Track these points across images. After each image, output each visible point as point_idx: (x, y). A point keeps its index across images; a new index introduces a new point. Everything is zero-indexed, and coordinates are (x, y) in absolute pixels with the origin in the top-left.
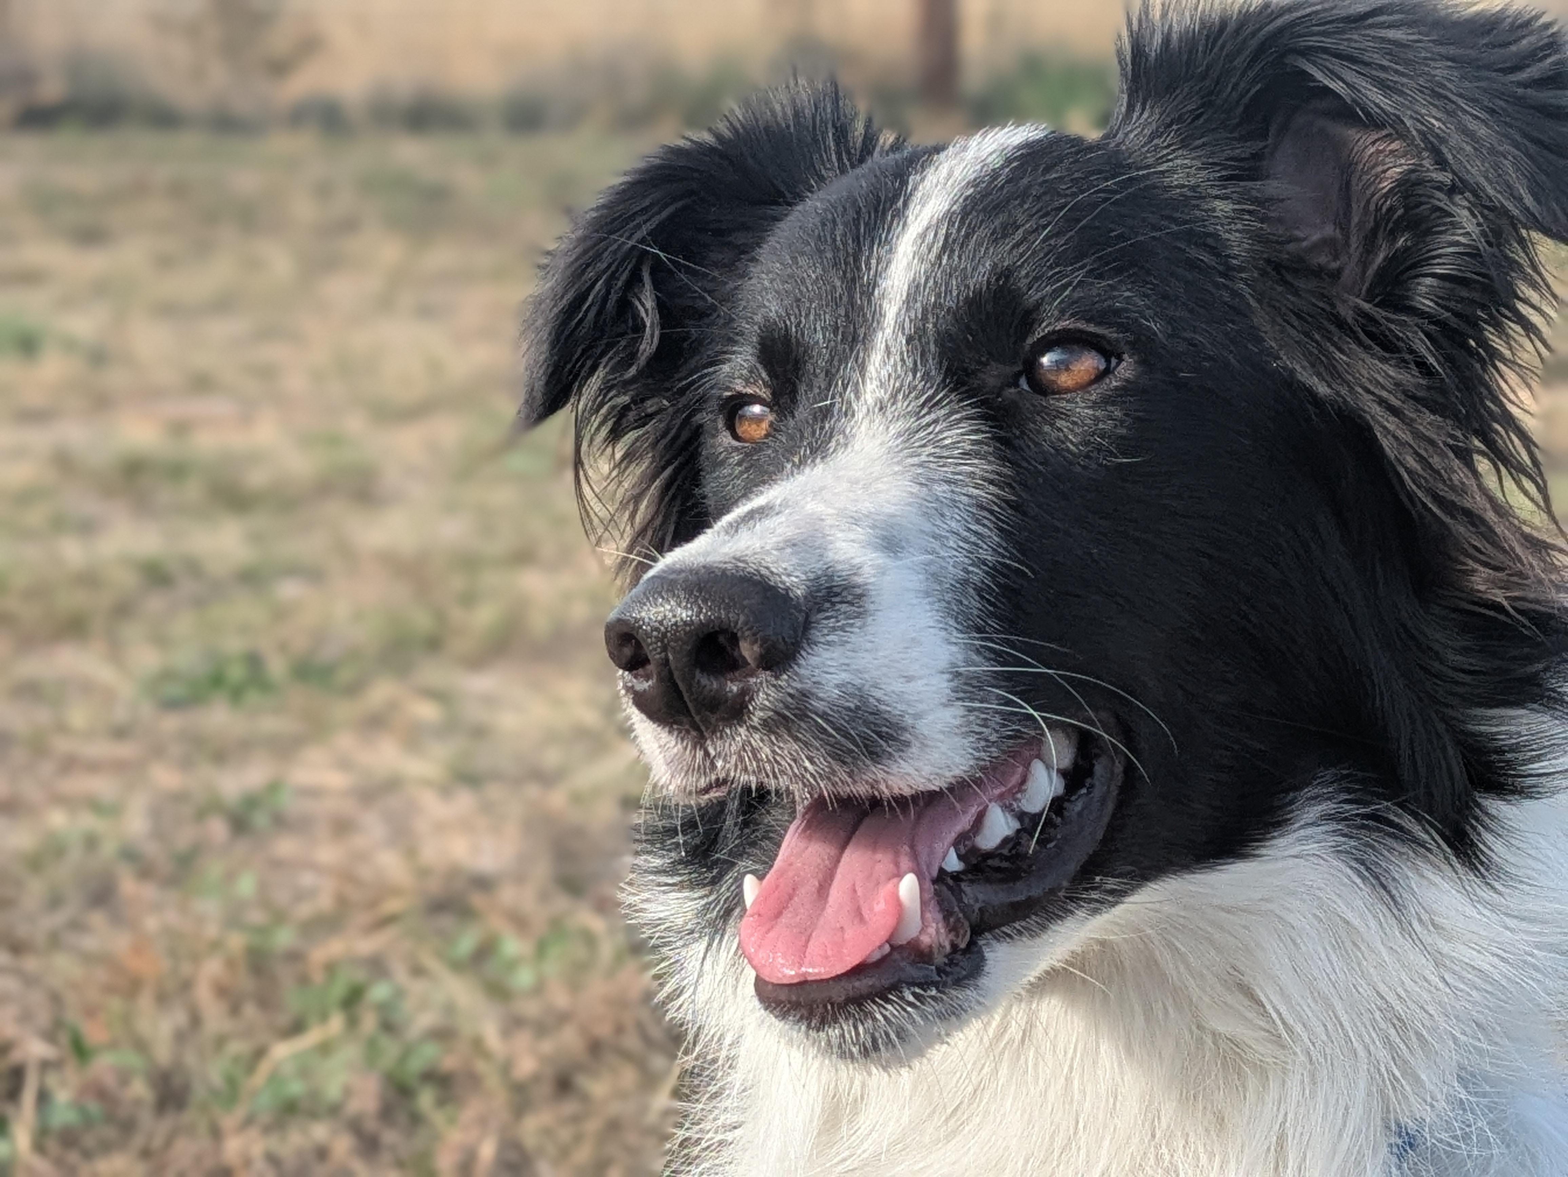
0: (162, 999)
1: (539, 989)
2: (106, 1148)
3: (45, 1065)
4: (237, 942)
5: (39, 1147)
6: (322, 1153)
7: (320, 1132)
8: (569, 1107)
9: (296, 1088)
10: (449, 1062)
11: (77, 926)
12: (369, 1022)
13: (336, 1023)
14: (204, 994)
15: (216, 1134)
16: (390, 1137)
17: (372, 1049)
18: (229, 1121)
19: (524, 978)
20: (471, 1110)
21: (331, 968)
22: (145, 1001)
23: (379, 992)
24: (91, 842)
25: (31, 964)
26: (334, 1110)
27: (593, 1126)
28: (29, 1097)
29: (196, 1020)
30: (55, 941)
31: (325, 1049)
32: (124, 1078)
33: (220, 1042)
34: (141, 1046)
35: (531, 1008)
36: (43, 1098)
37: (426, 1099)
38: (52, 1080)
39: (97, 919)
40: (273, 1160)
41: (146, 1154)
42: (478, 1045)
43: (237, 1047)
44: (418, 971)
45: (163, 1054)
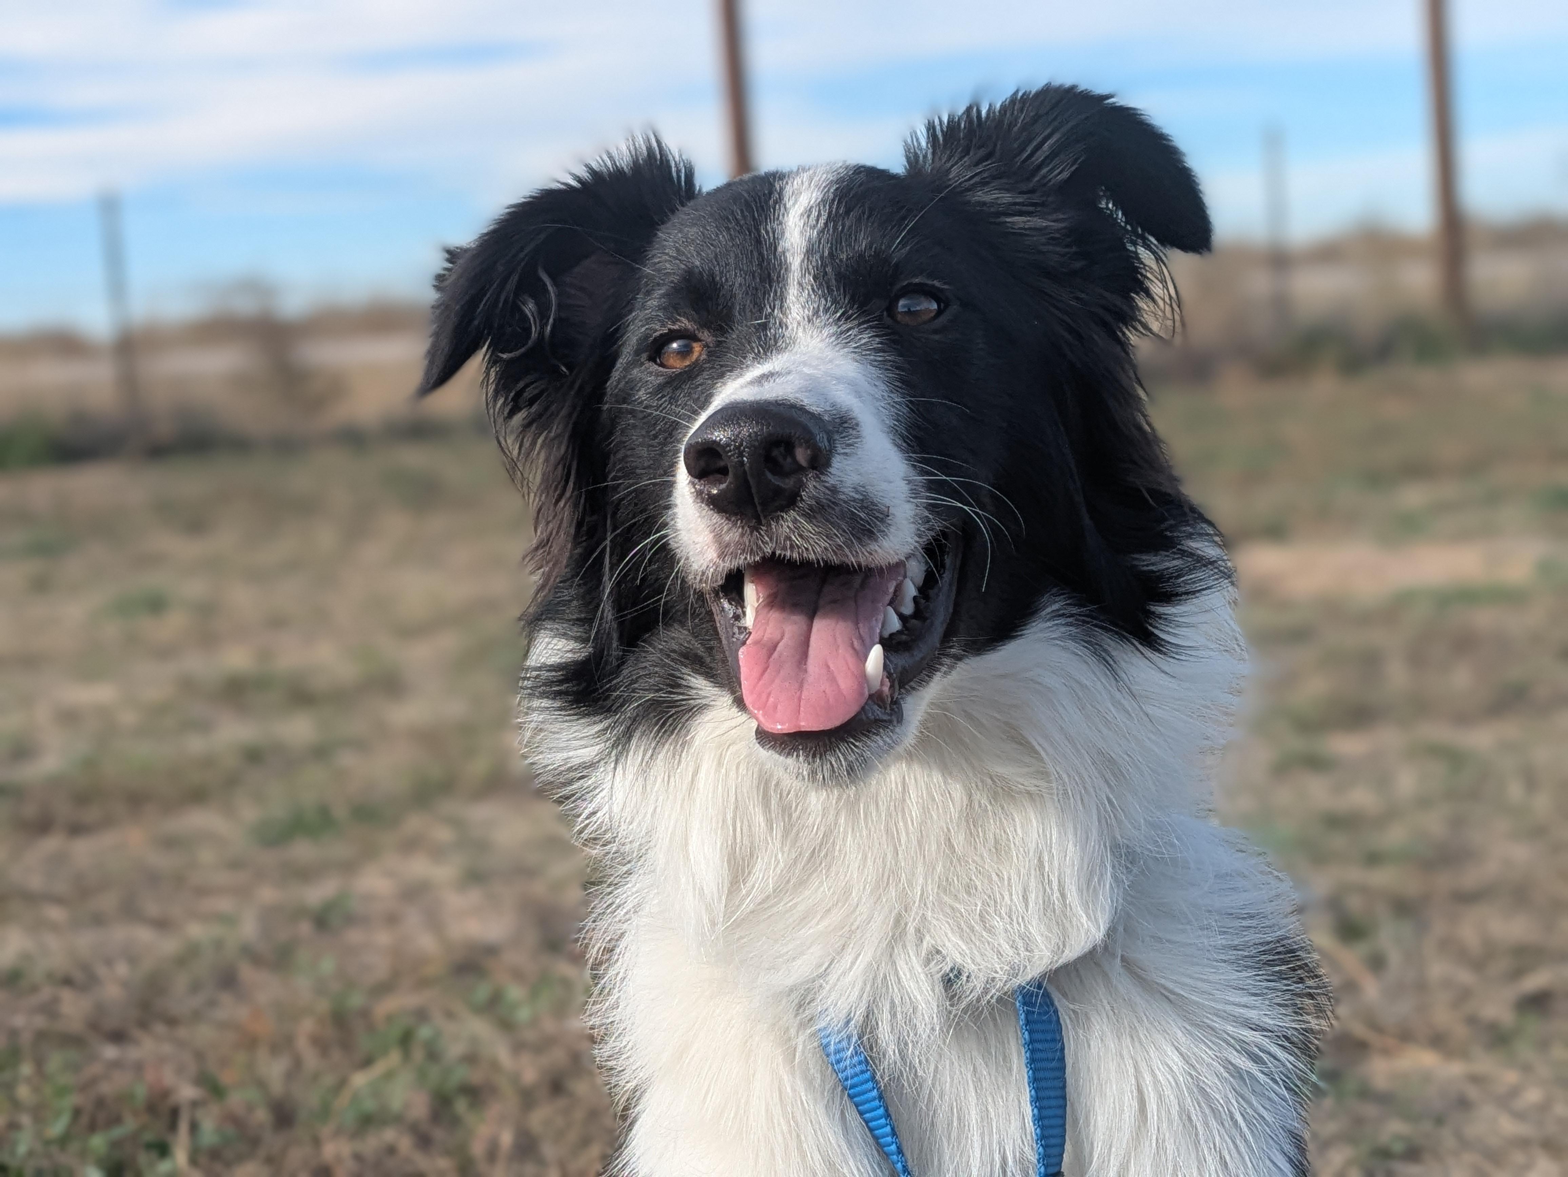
0: (275, 1049)
1: (534, 1022)
2: (240, 1158)
3: (195, 1104)
4: (323, 1006)
5: (193, 1161)
6: (391, 1150)
7: (389, 1135)
8: (562, 1102)
9: (369, 1105)
10: (475, 1076)
11: (212, 1003)
12: (418, 1055)
13: (394, 1058)
14: (303, 1044)
15: (317, 1142)
16: (439, 1134)
17: (422, 1076)
18: (326, 1131)
19: (523, 1014)
20: (495, 1109)
21: (390, 1019)
22: (262, 1055)
23: (424, 1032)
24: (219, 944)
25: (182, 1032)
26: (398, 1119)
27: (579, 1115)
28: (183, 1127)
29: (297, 1063)
30: (197, 1016)
31: (389, 1076)
32: (250, 1108)
33: (316, 1077)
34: (261, 1084)
35: (529, 1035)
36: (194, 1127)
37: (461, 1106)
38: (200, 1114)
39: (226, 998)
40: (358, 1157)
41: (270, 1160)
42: (495, 1065)
43: (329, 1080)
44: (450, 1015)
45: (277, 1087)
